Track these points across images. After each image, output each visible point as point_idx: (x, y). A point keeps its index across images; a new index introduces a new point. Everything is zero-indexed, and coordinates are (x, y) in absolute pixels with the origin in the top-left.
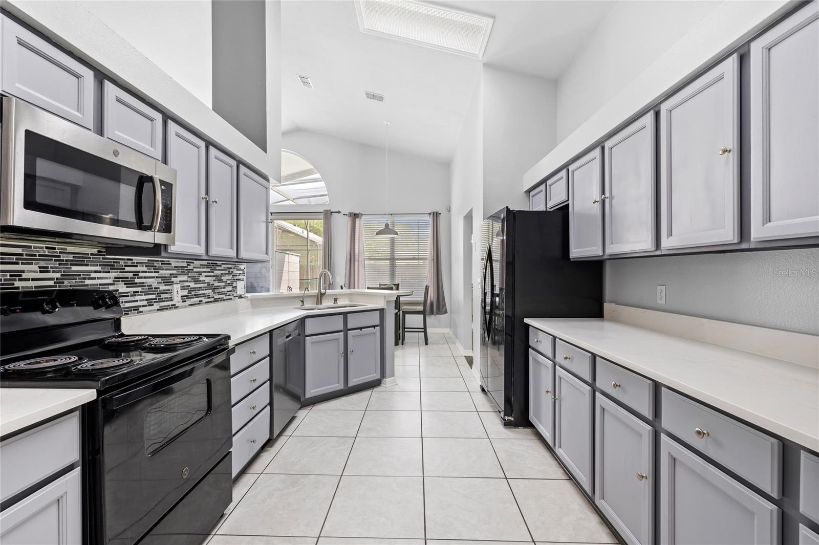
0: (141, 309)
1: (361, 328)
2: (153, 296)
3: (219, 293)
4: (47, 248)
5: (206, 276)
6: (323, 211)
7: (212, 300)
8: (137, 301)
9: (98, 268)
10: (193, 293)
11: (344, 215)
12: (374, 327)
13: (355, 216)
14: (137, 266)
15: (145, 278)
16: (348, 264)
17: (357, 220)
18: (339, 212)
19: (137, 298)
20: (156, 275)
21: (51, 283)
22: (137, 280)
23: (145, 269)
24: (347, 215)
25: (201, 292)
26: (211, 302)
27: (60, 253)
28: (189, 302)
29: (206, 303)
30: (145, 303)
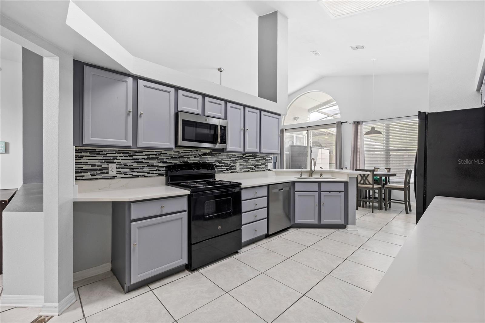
0: (224, 172)
1: (330, 192)
2: (229, 167)
3: (258, 168)
4: (196, 151)
5: (251, 160)
6: (336, 123)
7: (255, 170)
8: (222, 169)
9: (210, 157)
10: (245, 167)
11: (350, 123)
12: (340, 192)
13: (357, 124)
14: (222, 156)
15: (226, 160)
16: (352, 154)
17: (359, 126)
18: (346, 122)
19: (223, 167)
20: (230, 159)
21: (197, 161)
22: (223, 161)
23: (225, 157)
24: (352, 123)
25: (249, 167)
26: (254, 171)
27: (199, 152)
28: (243, 171)
29: (251, 171)
30: (225, 169)
